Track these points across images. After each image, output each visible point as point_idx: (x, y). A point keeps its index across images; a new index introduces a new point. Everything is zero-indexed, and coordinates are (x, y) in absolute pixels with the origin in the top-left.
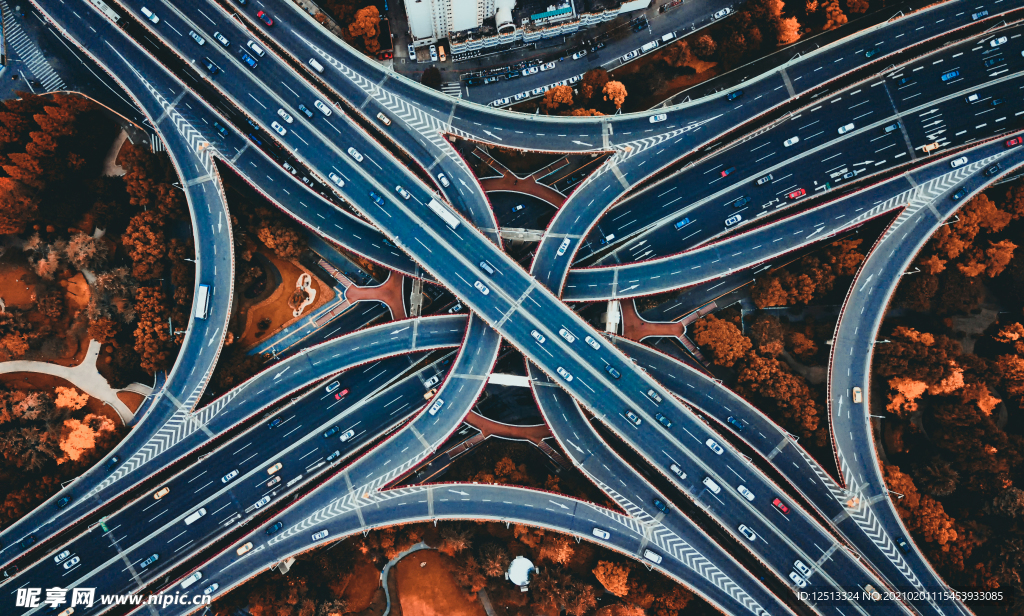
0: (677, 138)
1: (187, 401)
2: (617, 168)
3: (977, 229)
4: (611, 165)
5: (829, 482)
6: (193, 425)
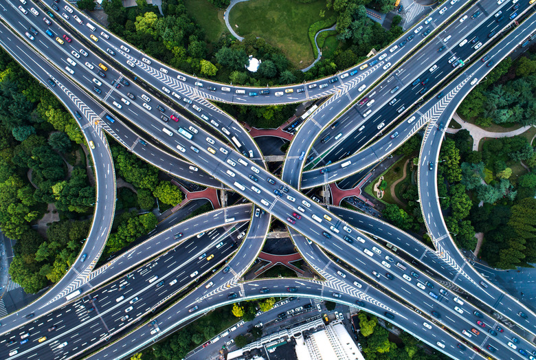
0: (206, 294)
1: (432, 127)
2: (234, 275)
3: (54, 265)
4: (238, 276)
5: (109, 131)
6: (427, 116)
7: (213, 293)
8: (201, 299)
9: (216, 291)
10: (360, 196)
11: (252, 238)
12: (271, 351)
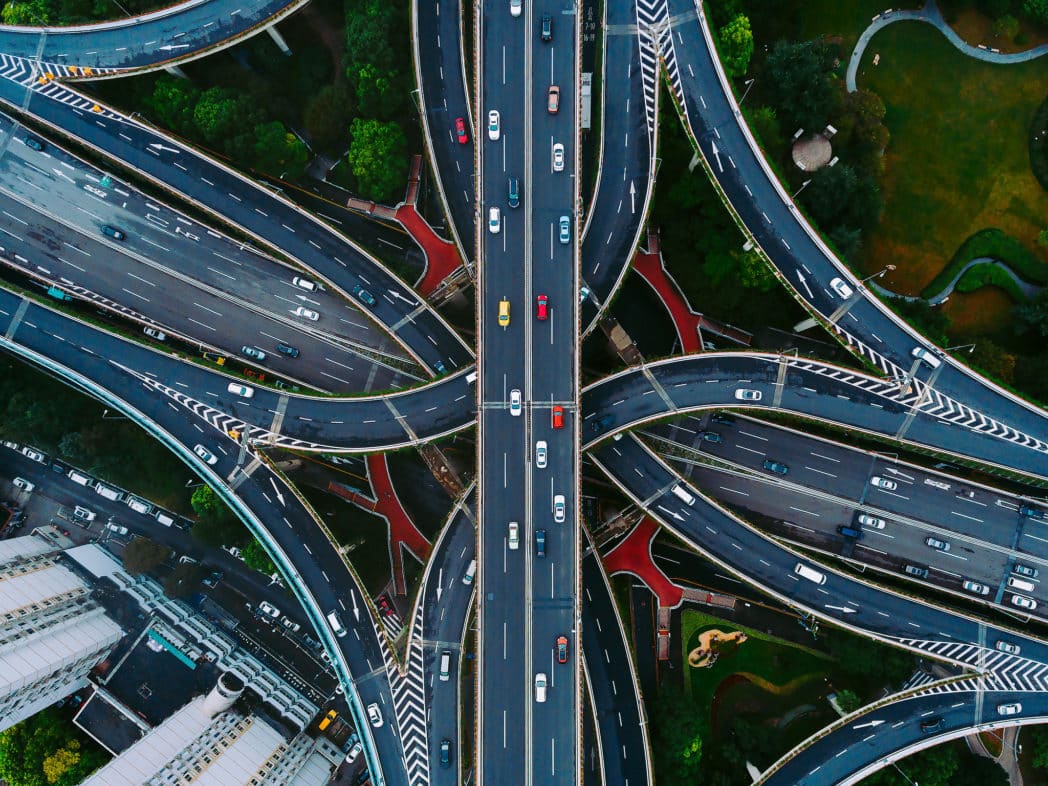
0: (178, 388)
1: (968, 690)
2: (273, 426)
4: (274, 437)
6: (988, 660)
7: (191, 404)
8: (157, 385)
9: (201, 410)
10: (663, 612)
11: (394, 411)
12: (153, 645)
